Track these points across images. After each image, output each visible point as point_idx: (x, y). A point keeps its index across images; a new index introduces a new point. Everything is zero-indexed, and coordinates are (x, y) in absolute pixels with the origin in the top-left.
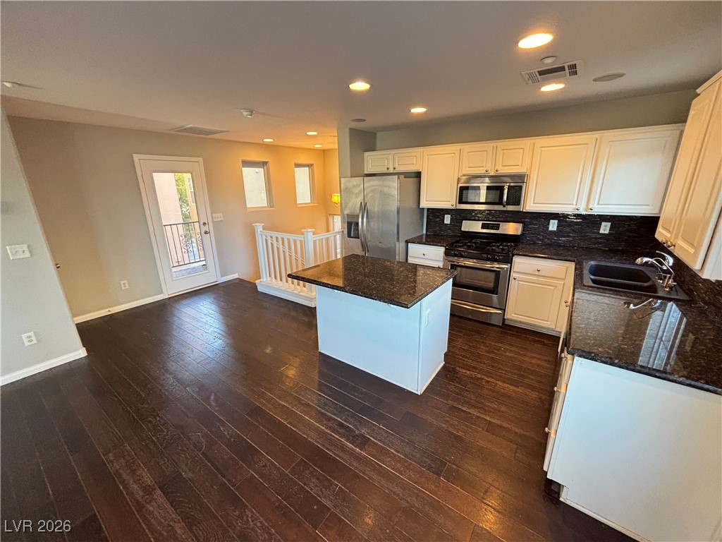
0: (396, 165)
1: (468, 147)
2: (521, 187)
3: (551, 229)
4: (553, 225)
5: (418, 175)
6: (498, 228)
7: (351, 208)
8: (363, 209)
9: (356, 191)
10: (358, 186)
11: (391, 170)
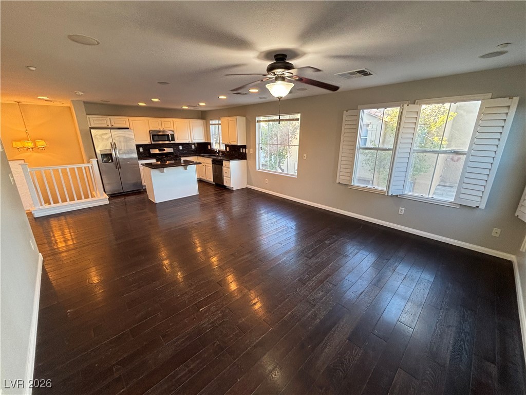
1: (150, 119)
3: (180, 149)
6: (164, 150)
7: (102, 146)
8: (114, 146)
9: (106, 137)
10: (107, 134)
11: (110, 127)
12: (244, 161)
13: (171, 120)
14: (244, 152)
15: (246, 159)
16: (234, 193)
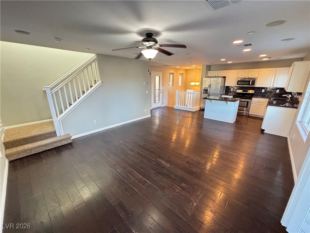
0: (218, 75)
1: (240, 71)
2: (255, 81)
3: (262, 92)
4: (263, 91)
5: (225, 77)
6: (247, 91)
7: (205, 85)
8: (210, 86)
10: (209, 80)
11: (217, 76)
12: (295, 110)
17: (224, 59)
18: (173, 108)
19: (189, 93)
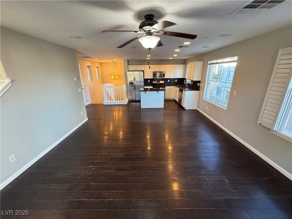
0: (138, 69)
1: (154, 66)
2: (165, 74)
4: (169, 81)
6: (160, 82)
7: (130, 79)
8: (134, 79)
9: (132, 75)
10: (133, 73)
11: (136, 70)
12: (198, 91)
13: (164, 66)
14: (199, 85)
15: (199, 90)
16: (186, 112)
17: (149, 55)
18: (103, 104)
19: (108, 87)
